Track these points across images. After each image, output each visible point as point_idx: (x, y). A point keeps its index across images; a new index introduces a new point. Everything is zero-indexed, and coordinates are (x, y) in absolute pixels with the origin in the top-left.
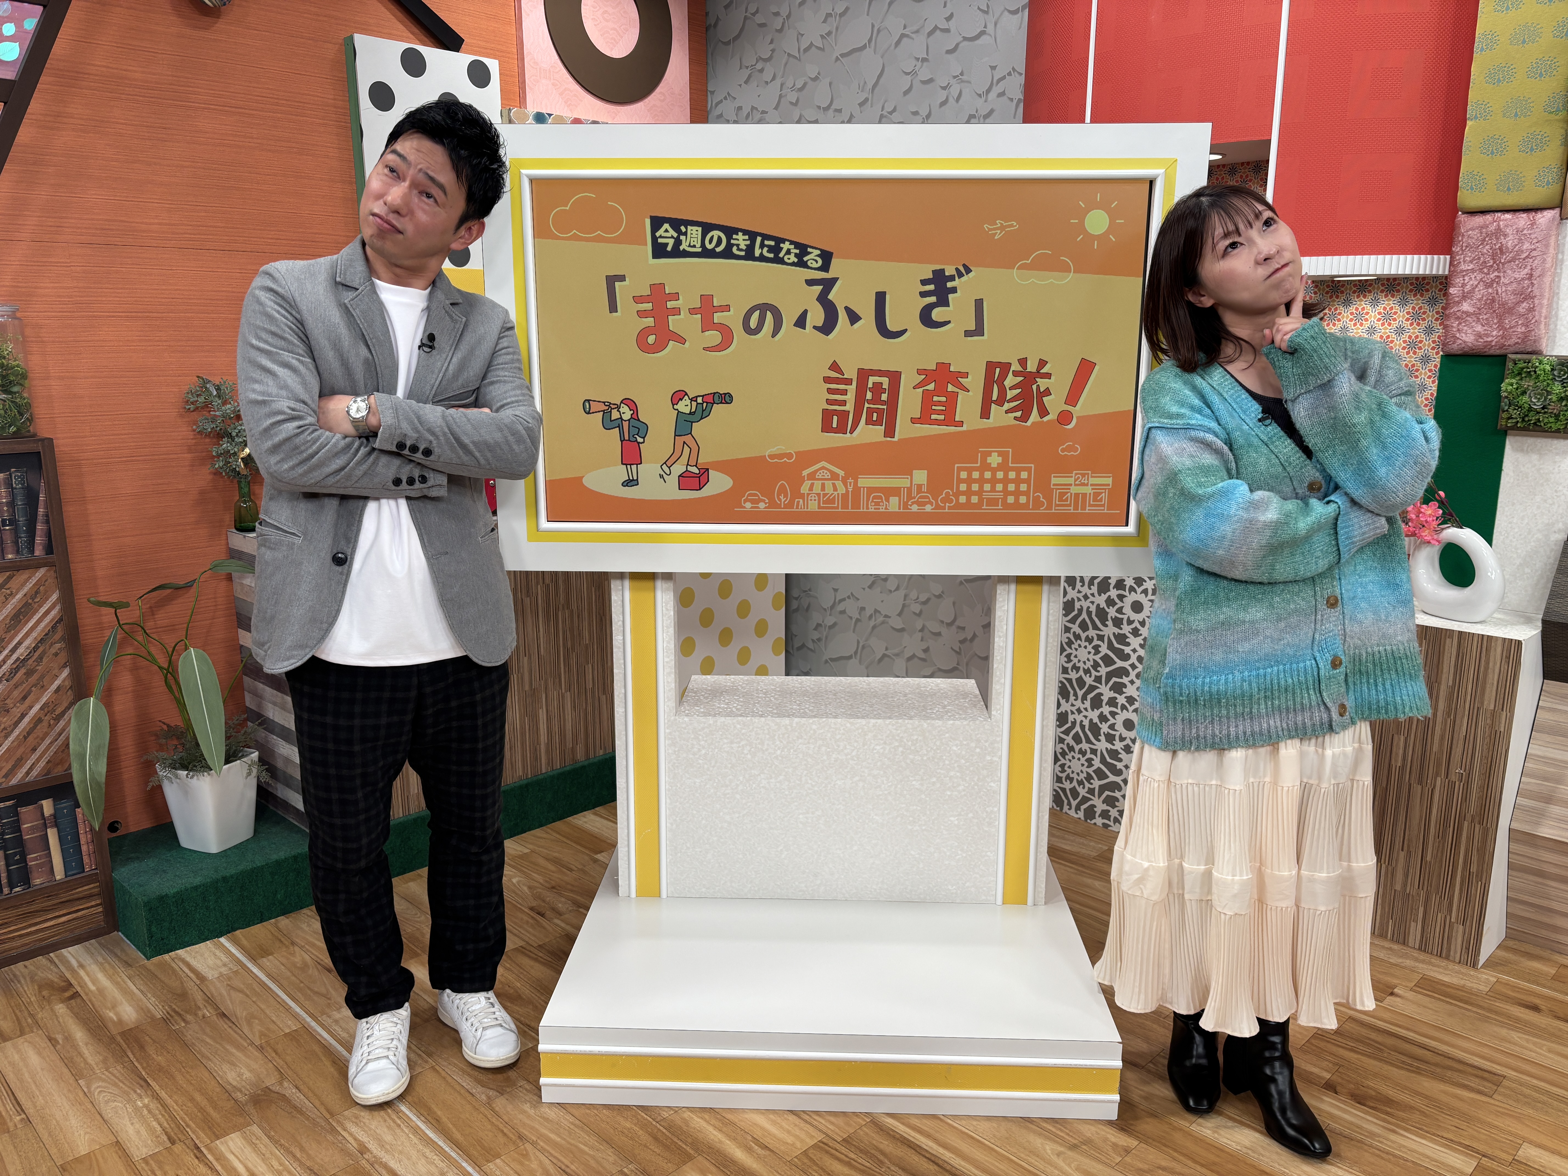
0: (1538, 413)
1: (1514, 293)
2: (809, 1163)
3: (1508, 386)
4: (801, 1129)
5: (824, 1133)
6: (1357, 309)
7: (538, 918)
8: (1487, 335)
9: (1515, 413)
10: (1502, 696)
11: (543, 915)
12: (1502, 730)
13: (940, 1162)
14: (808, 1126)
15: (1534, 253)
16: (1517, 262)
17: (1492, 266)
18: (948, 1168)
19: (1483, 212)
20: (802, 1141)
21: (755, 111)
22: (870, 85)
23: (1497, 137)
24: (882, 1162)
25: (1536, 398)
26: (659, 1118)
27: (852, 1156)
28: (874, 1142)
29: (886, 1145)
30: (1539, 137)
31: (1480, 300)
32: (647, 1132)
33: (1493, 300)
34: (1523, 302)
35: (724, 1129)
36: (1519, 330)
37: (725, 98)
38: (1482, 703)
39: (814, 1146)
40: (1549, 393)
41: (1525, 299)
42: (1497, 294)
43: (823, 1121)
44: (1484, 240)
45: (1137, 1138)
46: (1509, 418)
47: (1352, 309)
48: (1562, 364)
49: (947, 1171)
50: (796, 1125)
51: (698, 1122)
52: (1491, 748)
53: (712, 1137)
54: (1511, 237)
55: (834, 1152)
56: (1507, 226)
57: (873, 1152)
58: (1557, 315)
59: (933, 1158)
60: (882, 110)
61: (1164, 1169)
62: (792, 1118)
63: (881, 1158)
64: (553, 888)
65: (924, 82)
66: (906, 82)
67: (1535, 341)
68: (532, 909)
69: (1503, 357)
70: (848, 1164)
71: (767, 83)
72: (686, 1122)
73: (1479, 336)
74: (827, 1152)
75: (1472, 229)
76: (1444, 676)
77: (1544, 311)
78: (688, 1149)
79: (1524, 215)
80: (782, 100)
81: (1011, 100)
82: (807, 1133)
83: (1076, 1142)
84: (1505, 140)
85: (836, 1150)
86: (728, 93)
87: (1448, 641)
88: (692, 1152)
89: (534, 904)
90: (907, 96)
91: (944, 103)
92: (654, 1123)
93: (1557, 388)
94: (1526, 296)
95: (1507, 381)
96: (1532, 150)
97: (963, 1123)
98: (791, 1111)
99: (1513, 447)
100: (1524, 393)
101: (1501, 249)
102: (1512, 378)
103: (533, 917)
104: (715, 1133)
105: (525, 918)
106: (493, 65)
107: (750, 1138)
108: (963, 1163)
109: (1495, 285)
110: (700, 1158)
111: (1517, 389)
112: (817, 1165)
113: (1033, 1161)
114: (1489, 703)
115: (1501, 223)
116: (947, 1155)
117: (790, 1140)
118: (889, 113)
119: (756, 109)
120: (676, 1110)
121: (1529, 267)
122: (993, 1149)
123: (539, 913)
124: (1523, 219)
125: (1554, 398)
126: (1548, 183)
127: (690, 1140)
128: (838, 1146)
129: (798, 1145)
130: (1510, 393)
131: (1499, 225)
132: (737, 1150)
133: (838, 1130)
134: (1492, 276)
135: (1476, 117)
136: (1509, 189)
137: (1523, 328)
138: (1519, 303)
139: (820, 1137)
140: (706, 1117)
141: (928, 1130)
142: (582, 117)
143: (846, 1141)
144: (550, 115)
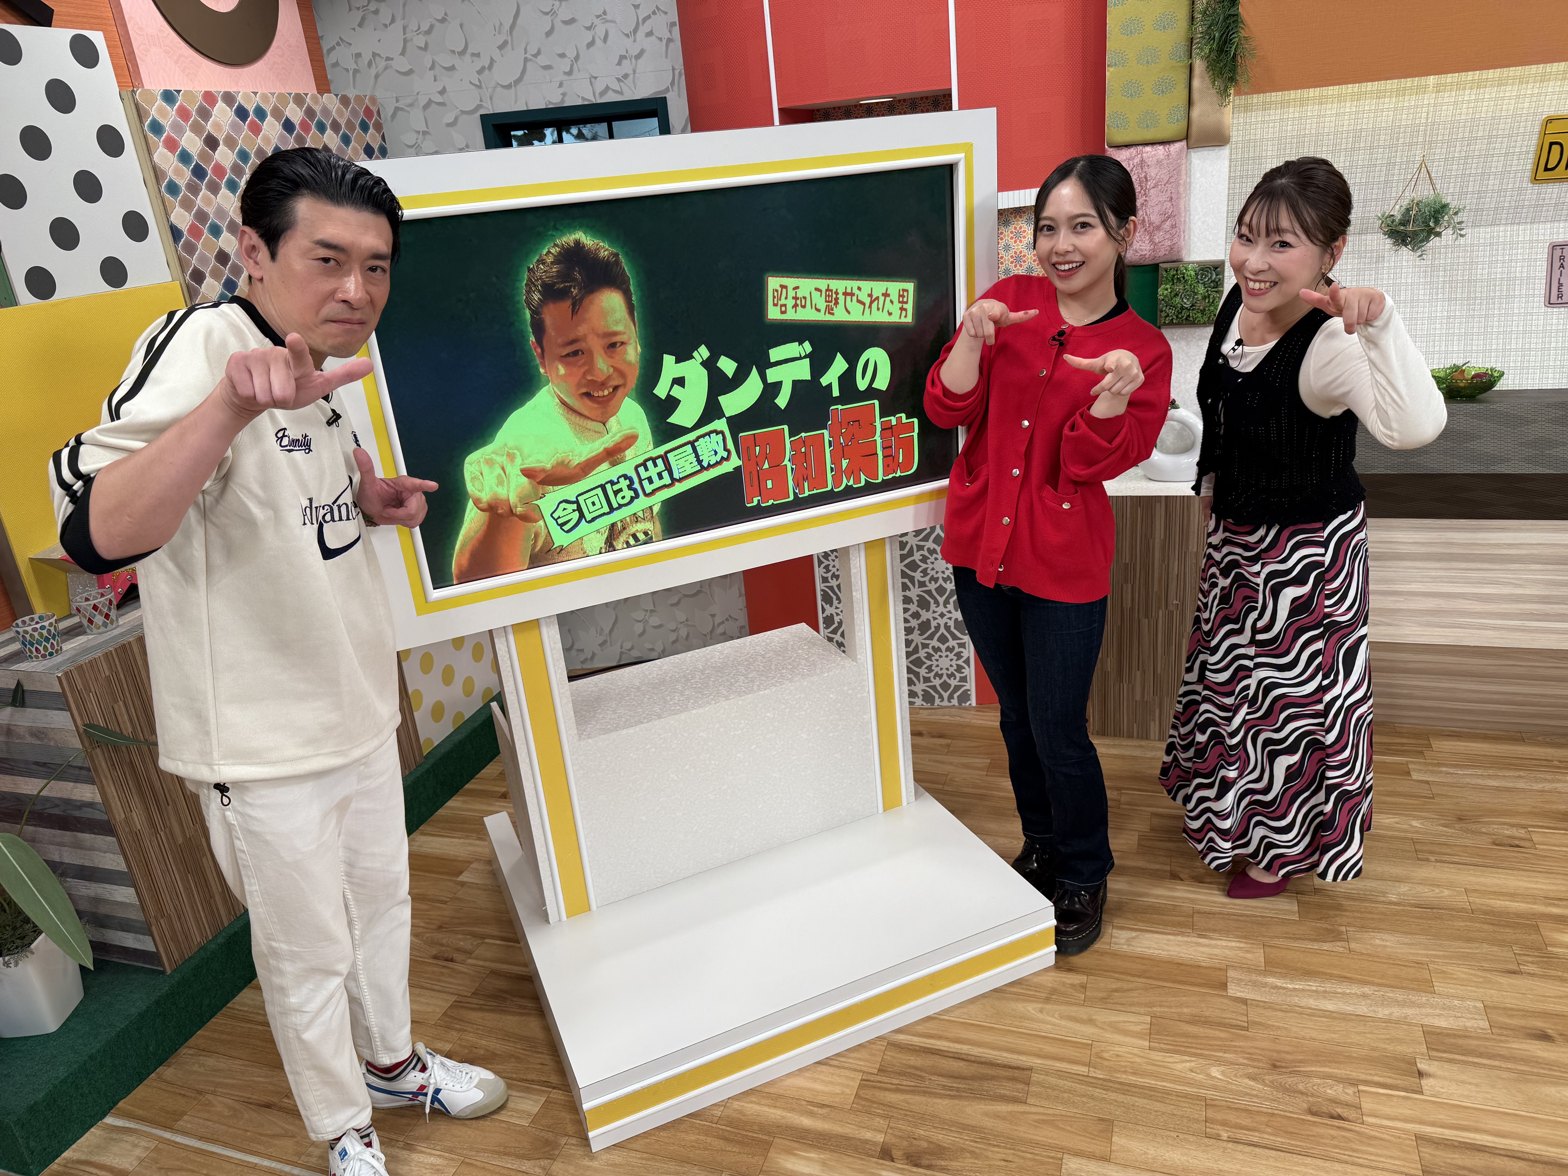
0: (1188, 310)
1: (1160, 213)
2: (867, 1104)
3: (1163, 291)
4: (839, 1076)
5: (861, 1071)
6: (1015, 228)
7: (450, 964)
8: (1142, 250)
9: (1171, 312)
11: (452, 960)
13: (964, 1057)
14: (843, 1070)
15: (1172, 180)
16: (1160, 188)
18: (973, 1059)
19: (1128, 146)
20: (848, 1086)
21: (377, 58)
22: (507, 27)
23: (1133, 81)
24: (921, 1076)
25: (1186, 298)
26: (716, 1120)
27: (896, 1082)
28: (904, 1062)
29: (914, 1060)
30: (1168, 82)
32: (714, 1137)
34: (1167, 221)
35: (778, 1104)
36: (1166, 244)
37: (338, 44)
39: (861, 1087)
40: (1196, 294)
41: (1169, 217)
42: (1146, 215)
43: (851, 1061)
45: (1084, 973)
46: (1166, 317)
47: (1011, 228)
48: (1202, 269)
49: (974, 1062)
50: (833, 1074)
51: (753, 1109)
53: (773, 1116)
54: (1153, 167)
55: (879, 1085)
56: (1149, 158)
57: (909, 1070)
58: (1190, 229)
59: (956, 1056)
60: (526, 53)
61: (1116, 990)
62: (824, 1069)
63: (918, 1073)
64: (440, 927)
65: (565, 23)
66: (545, 23)
67: (1179, 252)
68: (435, 957)
69: (1155, 267)
71: (386, 26)
72: (740, 1112)
74: (874, 1087)
76: (1157, 532)
77: (1182, 227)
78: (760, 1136)
79: (1161, 147)
80: (409, 45)
81: (660, 39)
82: (847, 1077)
83: (1045, 995)
84: (1141, 84)
85: (880, 1082)
86: (340, 38)
87: (1158, 505)
88: (767, 1138)
89: (434, 952)
90: (550, 38)
91: (591, 44)
92: (714, 1125)
93: (1201, 289)
94: (1168, 216)
95: (1163, 286)
96: (1163, 93)
97: (957, 1013)
98: (819, 1063)
100: (1177, 295)
101: (1146, 177)
102: (1166, 284)
103: (444, 967)
104: (772, 1111)
105: (435, 969)
106: (97, 38)
107: (804, 1103)
108: (981, 1050)
110: (777, 1140)
111: (1171, 292)
112: (874, 1102)
113: (1027, 1025)
115: (1144, 155)
116: (965, 1049)
117: (838, 1090)
118: (533, 56)
119: (379, 55)
120: (724, 1104)
122: (993, 1028)
123: (447, 960)
124: (1160, 151)
125: (1200, 297)
126: (1178, 120)
127: (756, 1128)
128: (878, 1078)
129: (848, 1091)
130: (1166, 296)
132: (802, 1119)
133: (868, 1064)
135: (1115, 65)
136: (1147, 126)
137: (1169, 242)
139: (859, 1076)
140: (754, 1099)
141: (934, 1032)
142: (213, 89)
143: (879, 1070)
144: (178, 92)
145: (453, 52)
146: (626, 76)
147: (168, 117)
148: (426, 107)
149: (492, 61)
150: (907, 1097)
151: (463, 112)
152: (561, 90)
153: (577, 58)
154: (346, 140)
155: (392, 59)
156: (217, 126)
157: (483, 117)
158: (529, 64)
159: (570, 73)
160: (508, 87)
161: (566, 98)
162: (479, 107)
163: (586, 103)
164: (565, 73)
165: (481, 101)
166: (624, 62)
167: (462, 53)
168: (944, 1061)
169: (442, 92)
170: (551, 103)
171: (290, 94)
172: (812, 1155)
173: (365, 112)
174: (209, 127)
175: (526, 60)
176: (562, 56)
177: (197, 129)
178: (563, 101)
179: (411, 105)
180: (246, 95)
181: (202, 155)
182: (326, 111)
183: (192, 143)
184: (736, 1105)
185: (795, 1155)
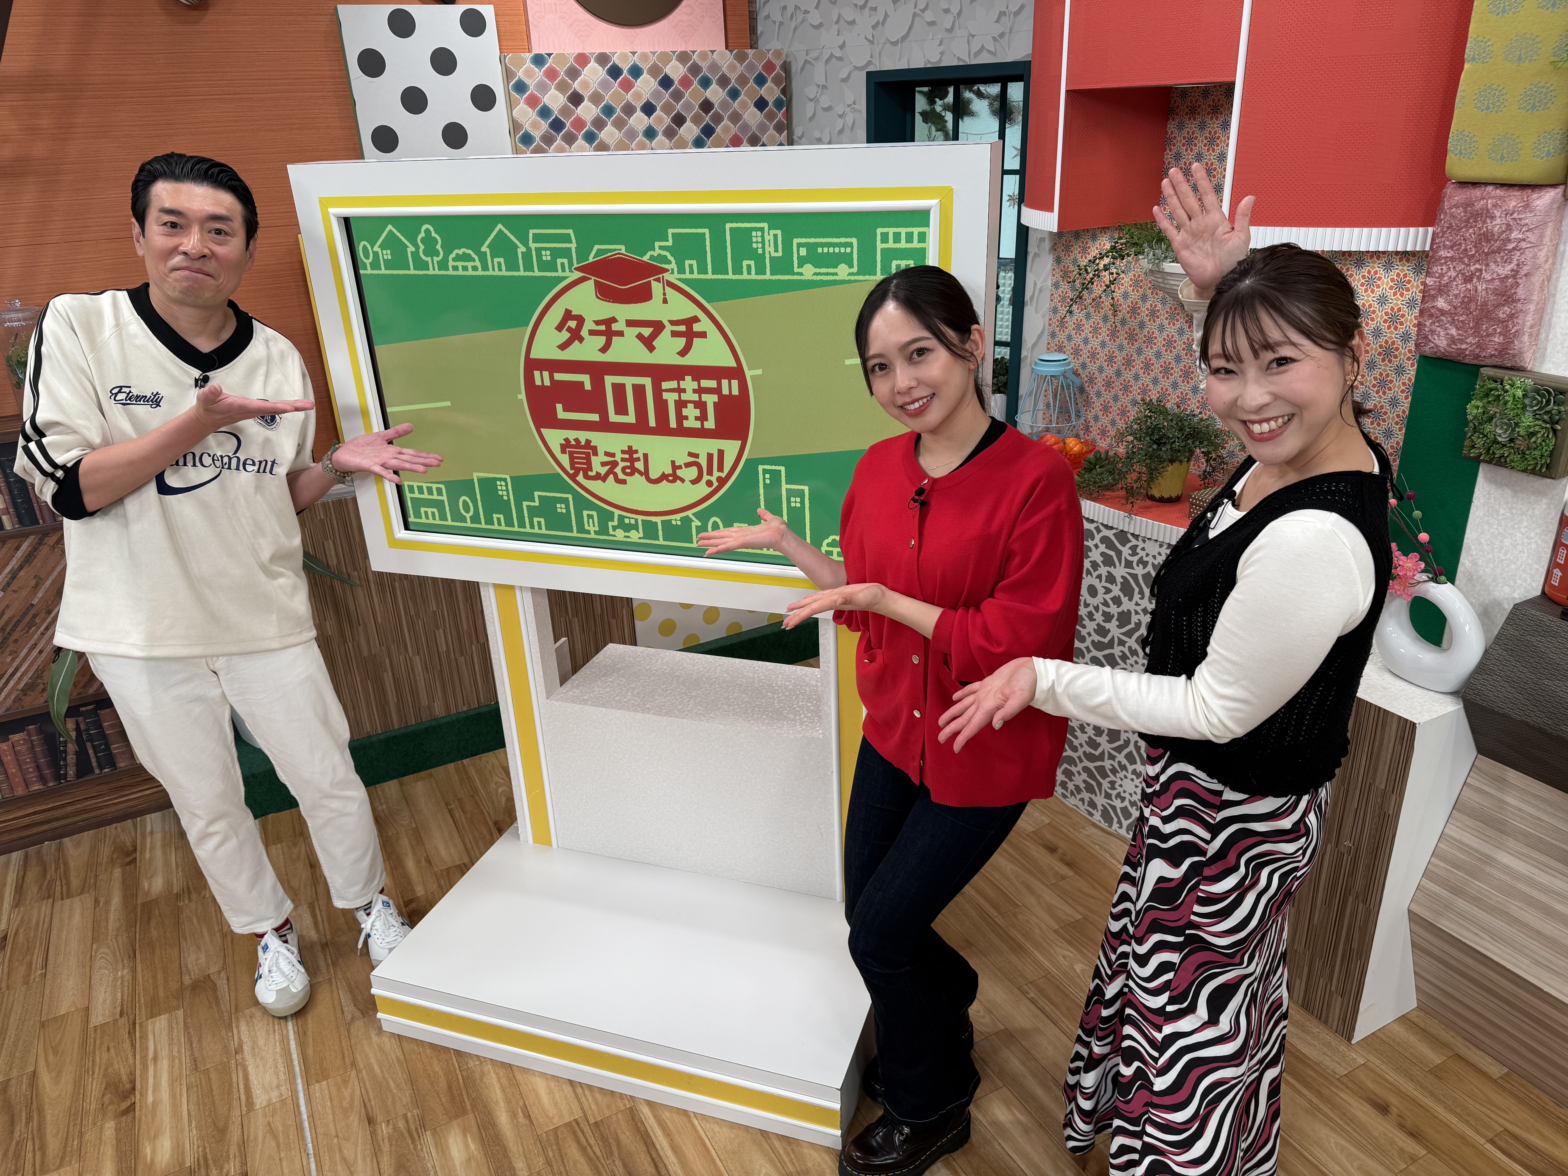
0: (1504, 446)
1: (1496, 292)
2: (553, 1142)
3: (1473, 409)
4: (567, 1104)
5: (584, 1112)
8: (1462, 341)
9: (1479, 442)
10: (1393, 777)
12: (1391, 813)
13: (660, 1165)
14: (576, 1101)
15: (1523, 245)
16: (1502, 254)
17: (1473, 256)
19: (1475, 184)
20: (561, 1116)
23: (1494, 86)
24: (612, 1154)
25: (1502, 428)
27: (592, 1141)
28: (619, 1131)
30: (1544, 90)
31: (1456, 296)
33: (1471, 300)
34: (1504, 305)
35: (507, 1090)
36: (1496, 340)
38: (1374, 780)
39: (568, 1125)
40: (1517, 425)
41: (1507, 302)
42: (1476, 291)
43: (590, 1098)
44: (1467, 221)
46: (1472, 447)
52: (1379, 829)
54: (1498, 221)
55: (580, 1133)
56: (1495, 206)
57: (611, 1141)
59: (656, 1160)
60: (915, 8)
62: (568, 1089)
63: (615, 1149)
67: (1514, 356)
69: (1476, 370)
70: (583, 1150)
72: (483, 1075)
73: (1453, 340)
74: (574, 1133)
75: (1456, 206)
77: (1530, 320)
78: (468, 1103)
79: (1518, 193)
82: (570, 1109)
84: (1504, 91)
85: (583, 1132)
88: (469, 1107)
92: (458, 1071)
93: (1527, 420)
94: (1509, 298)
95: (1473, 402)
96: (1533, 107)
99: (1486, 478)
100: (1490, 420)
101: (1486, 234)
102: (1479, 399)
104: (498, 1092)
106: (488, 11)
109: (1475, 280)
110: (471, 1116)
111: (1484, 413)
112: (558, 1144)
114: (1381, 783)
117: (553, 1113)
121: (1515, 262)
122: (714, 1161)
124: (1514, 200)
125: (1523, 432)
126: (1549, 153)
128: (586, 1129)
129: (556, 1120)
130: (1476, 417)
131: (1487, 204)
132: (504, 1114)
133: (596, 1110)
134: (1472, 268)
135: (1473, 59)
136: (1502, 158)
137: (1501, 338)
138: (1498, 306)
139: (578, 1114)
140: (501, 1073)
141: (671, 1126)
142: (587, 51)
143: (596, 1124)
144: (549, 55)
145: (856, 5)
146: (1002, 35)
147: (533, 77)
148: (828, 61)
149: (886, 15)
150: (582, 1160)
151: (856, 68)
152: (941, 48)
153: (959, 14)
154: (734, 94)
155: (809, 12)
156: (585, 84)
157: (869, 74)
158: (917, 19)
159: (950, 30)
160: (894, 44)
161: (943, 58)
162: (869, 63)
163: (961, 64)
164: (947, 30)
165: (871, 57)
166: (1003, 18)
167: (863, 7)
168: (643, 1156)
169: (842, 47)
170: (929, 62)
171: (674, 52)
172: (472, 1146)
173: (764, 67)
174: (576, 85)
175: (915, 15)
176: (947, 11)
177: (562, 87)
178: (940, 60)
179: (817, 59)
180: (624, 56)
181: (564, 110)
182: (714, 67)
183: (555, 100)
184: (489, 1067)
185: (465, 1136)
